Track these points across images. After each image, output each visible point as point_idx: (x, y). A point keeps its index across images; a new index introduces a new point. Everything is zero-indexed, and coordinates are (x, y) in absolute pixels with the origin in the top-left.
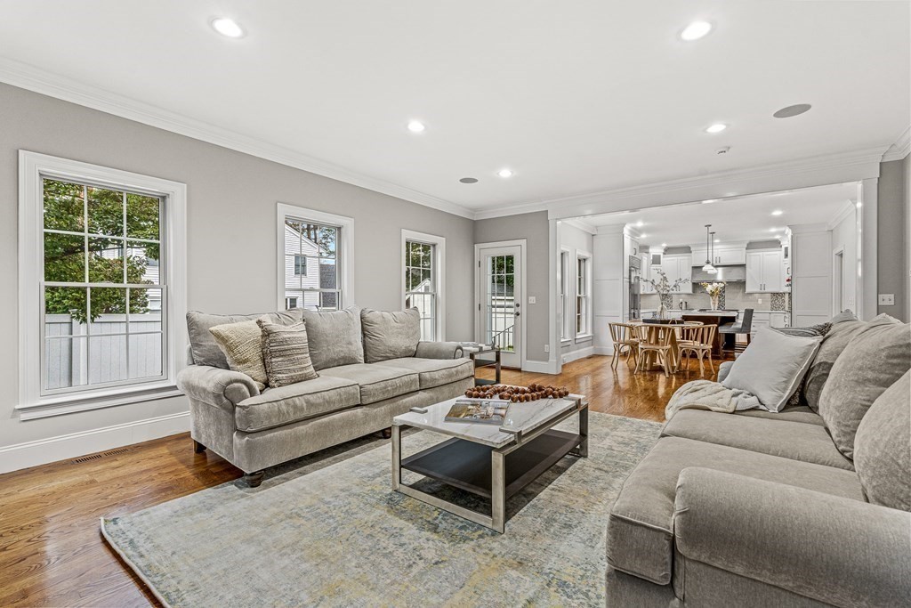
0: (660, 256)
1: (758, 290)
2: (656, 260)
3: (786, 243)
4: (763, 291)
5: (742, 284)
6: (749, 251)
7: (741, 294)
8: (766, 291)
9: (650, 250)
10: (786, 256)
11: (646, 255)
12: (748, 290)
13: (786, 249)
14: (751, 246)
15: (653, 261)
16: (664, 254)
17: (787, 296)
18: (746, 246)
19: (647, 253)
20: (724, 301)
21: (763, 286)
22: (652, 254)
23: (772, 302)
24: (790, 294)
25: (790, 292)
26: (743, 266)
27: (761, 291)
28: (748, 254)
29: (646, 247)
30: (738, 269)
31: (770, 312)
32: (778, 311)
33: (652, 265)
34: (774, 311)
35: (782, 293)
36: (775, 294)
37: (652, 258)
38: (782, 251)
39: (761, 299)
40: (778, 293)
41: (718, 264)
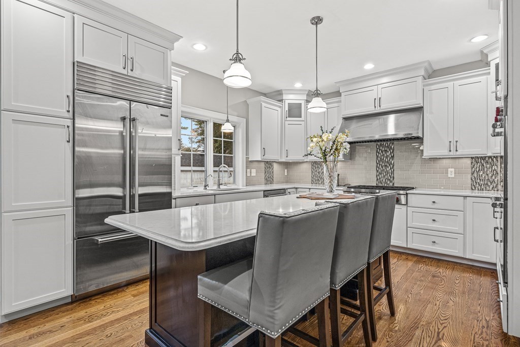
0: (300, 105)
1: (444, 152)
2: (294, 111)
3: (496, 57)
4: (453, 154)
5: (417, 141)
6: (431, 81)
7: (417, 160)
8: (460, 153)
9: (285, 97)
10: (498, 82)
11: (278, 104)
12: (428, 152)
13: (497, 66)
14: (433, 74)
15: (290, 111)
16: (307, 101)
18: (422, 72)
19: (281, 101)
20: (393, 173)
21: (453, 145)
22: (287, 102)
23: (473, 174)
24: (504, 159)
25: (503, 154)
26: (419, 109)
27: (451, 153)
28: (426, 89)
29: (279, 91)
30: (413, 117)
31: (468, 192)
32: (485, 194)
33: (288, 119)
34: (476, 193)
35: (490, 157)
36: (479, 160)
37: (287, 109)
38: (489, 73)
39: (453, 170)
40: (483, 158)
41: (378, 110)
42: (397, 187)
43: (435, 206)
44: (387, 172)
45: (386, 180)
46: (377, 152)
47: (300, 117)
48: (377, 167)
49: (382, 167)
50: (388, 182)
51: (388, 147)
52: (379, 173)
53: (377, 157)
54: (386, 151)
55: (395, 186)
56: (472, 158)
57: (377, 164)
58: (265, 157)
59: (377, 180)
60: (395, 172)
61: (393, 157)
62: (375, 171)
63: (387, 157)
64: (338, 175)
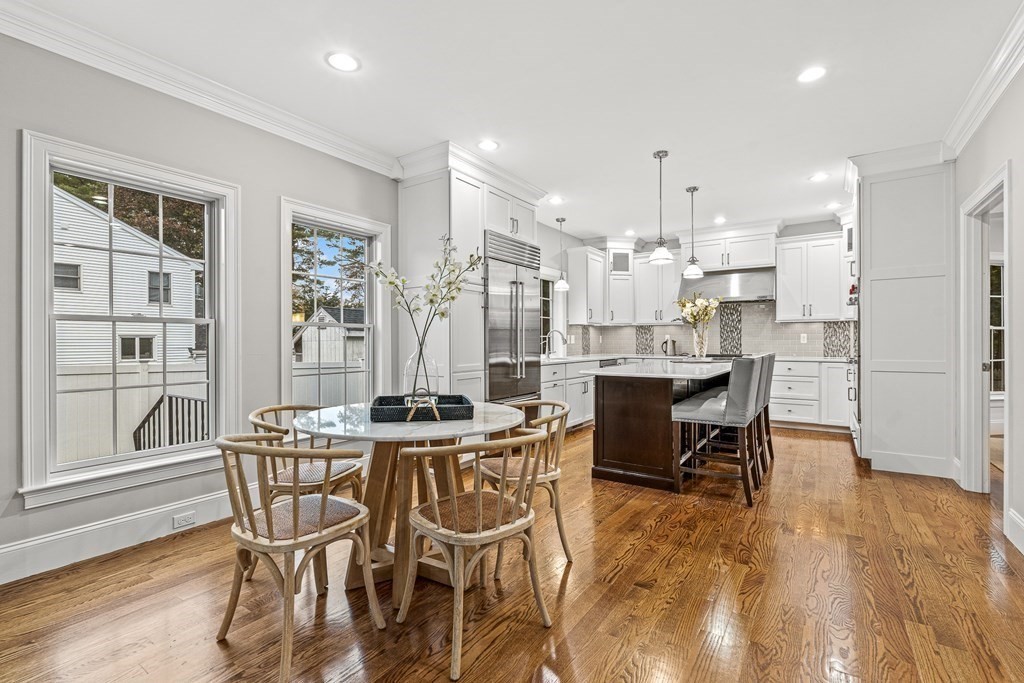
0: (627, 256)
1: (798, 316)
2: (621, 262)
3: (849, 220)
4: (807, 318)
5: (769, 304)
6: (784, 239)
7: (769, 324)
8: (813, 317)
9: (609, 245)
10: (850, 247)
11: (601, 253)
12: (781, 316)
13: (850, 231)
14: (787, 231)
15: (615, 263)
16: (636, 251)
17: (852, 325)
18: (776, 230)
19: (604, 249)
20: (740, 339)
21: (807, 309)
22: (612, 252)
23: (826, 339)
24: (857, 324)
25: (856, 319)
26: (771, 269)
27: (805, 318)
28: (779, 247)
29: (601, 238)
30: (765, 277)
31: (822, 359)
32: (837, 359)
33: (613, 272)
34: (829, 359)
35: (842, 322)
36: (832, 325)
37: (611, 260)
38: (841, 237)
39: (806, 335)
40: (836, 323)
41: (726, 267)
43: (791, 373)
44: (733, 339)
45: (731, 348)
46: (721, 315)
47: (628, 270)
48: (721, 332)
49: (728, 333)
50: (735, 350)
51: (734, 310)
52: (724, 340)
53: (722, 320)
54: (732, 314)
55: (742, 353)
56: (825, 323)
57: (722, 329)
58: (592, 320)
59: (721, 347)
60: (742, 338)
61: (739, 321)
62: (719, 338)
63: (733, 321)
64: (674, 342)
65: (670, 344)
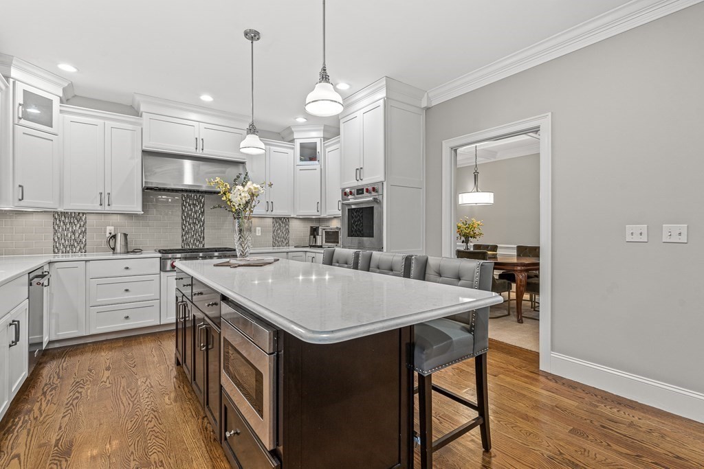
8: (274, 213)
20: (203, 232)
23: (274, 232)
27: (268, 213)
36: (278, 220)
39: (260, 228)
42: (208, 249)
44: (196, 231)
45: (194, 241)
46: (183, 205)
47: (50, 126)
48: (183, 224)
49: (190, 225)
50: (197, 244)
51: (197, 200)
52: (185, 232)
53: (183, 211)
54: (194, 205)
55: (206, 247)
56: (273, 218)
57: (183, 220)
59: (183, 241)
60: (205, 231)
61: (203, 213)
62: (180, 230)
63: (196, 212)
64: (126, 235)
65: (119, 238)
